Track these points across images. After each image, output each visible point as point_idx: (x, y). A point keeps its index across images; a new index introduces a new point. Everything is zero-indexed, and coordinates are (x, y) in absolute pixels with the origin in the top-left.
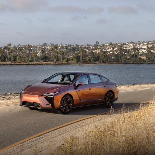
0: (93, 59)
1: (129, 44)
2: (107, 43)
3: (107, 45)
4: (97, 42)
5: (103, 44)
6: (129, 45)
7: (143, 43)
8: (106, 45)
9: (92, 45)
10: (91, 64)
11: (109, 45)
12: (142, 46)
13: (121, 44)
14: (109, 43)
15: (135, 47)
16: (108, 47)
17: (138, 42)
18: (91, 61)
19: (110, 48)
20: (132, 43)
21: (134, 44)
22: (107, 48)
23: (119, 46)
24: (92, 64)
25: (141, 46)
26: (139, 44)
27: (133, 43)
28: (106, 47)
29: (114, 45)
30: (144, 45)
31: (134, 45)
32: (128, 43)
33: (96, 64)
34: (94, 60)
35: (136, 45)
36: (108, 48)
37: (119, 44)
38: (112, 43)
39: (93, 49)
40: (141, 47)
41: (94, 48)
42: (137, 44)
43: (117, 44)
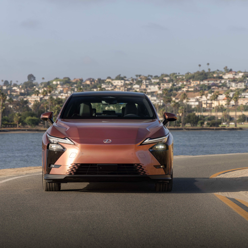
0: (30, 118)
1: (113, 82)
2: (57, 79)
3: (57, 85)
4: (31, 77)
5: (46, 81)
6: (115, 84)
7: (149, 79)
8: (54, 83)
9: (18, 84)
10: (25, 130)
11: (62, 85)
12: (147, 86)
13: (93, 80)
14: (61, 78)
15: (128, 90)
16: (60, 88)
17: (137, 76)
18: (24, 124)
19: (65, 91)
20: (119, 78)
21: (127, 82)
22: (57, 92)
23: (89, 85)
24: (28, 130)
25: (143, 87)
26: (139, 83)
27: (122, 79)
28: (56, 89)
29: (76, 83)
30: (151, 84)
31: (125, 85)
32: (109, 78)
33: (38, 130)
34: (33, 120)
35: (131, 84)
36: (61, 92)
37: (88, 82)
38: (69, 79)
39: (21, 94)
40: (145, 90)
41: (23, 91)
42: (133, 80)
43: (82, 80)
